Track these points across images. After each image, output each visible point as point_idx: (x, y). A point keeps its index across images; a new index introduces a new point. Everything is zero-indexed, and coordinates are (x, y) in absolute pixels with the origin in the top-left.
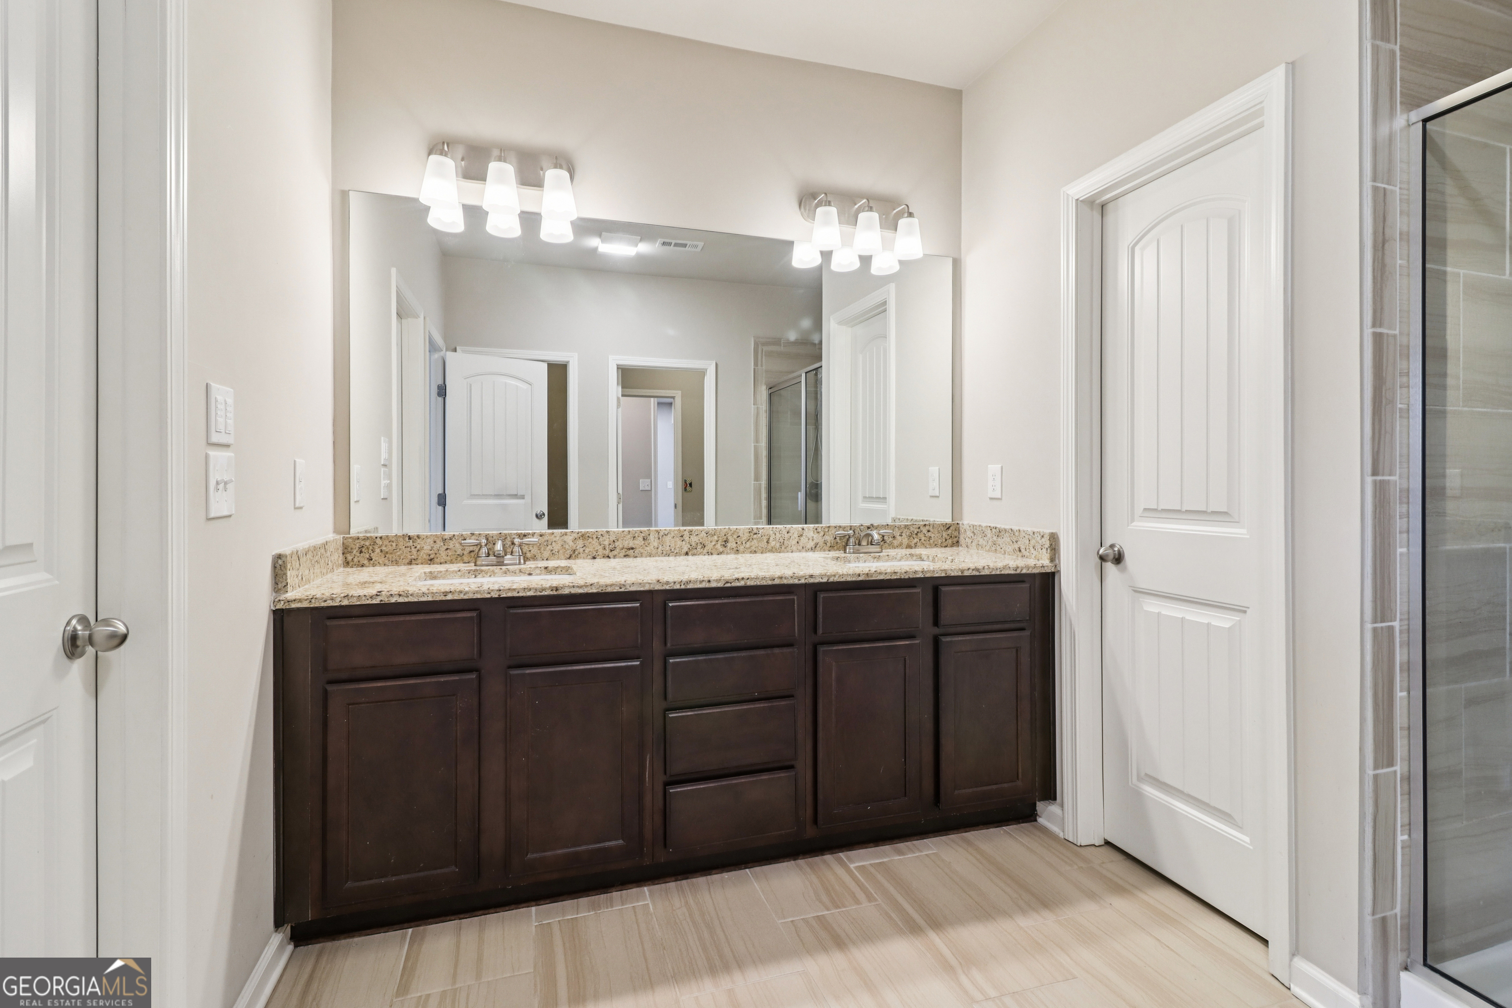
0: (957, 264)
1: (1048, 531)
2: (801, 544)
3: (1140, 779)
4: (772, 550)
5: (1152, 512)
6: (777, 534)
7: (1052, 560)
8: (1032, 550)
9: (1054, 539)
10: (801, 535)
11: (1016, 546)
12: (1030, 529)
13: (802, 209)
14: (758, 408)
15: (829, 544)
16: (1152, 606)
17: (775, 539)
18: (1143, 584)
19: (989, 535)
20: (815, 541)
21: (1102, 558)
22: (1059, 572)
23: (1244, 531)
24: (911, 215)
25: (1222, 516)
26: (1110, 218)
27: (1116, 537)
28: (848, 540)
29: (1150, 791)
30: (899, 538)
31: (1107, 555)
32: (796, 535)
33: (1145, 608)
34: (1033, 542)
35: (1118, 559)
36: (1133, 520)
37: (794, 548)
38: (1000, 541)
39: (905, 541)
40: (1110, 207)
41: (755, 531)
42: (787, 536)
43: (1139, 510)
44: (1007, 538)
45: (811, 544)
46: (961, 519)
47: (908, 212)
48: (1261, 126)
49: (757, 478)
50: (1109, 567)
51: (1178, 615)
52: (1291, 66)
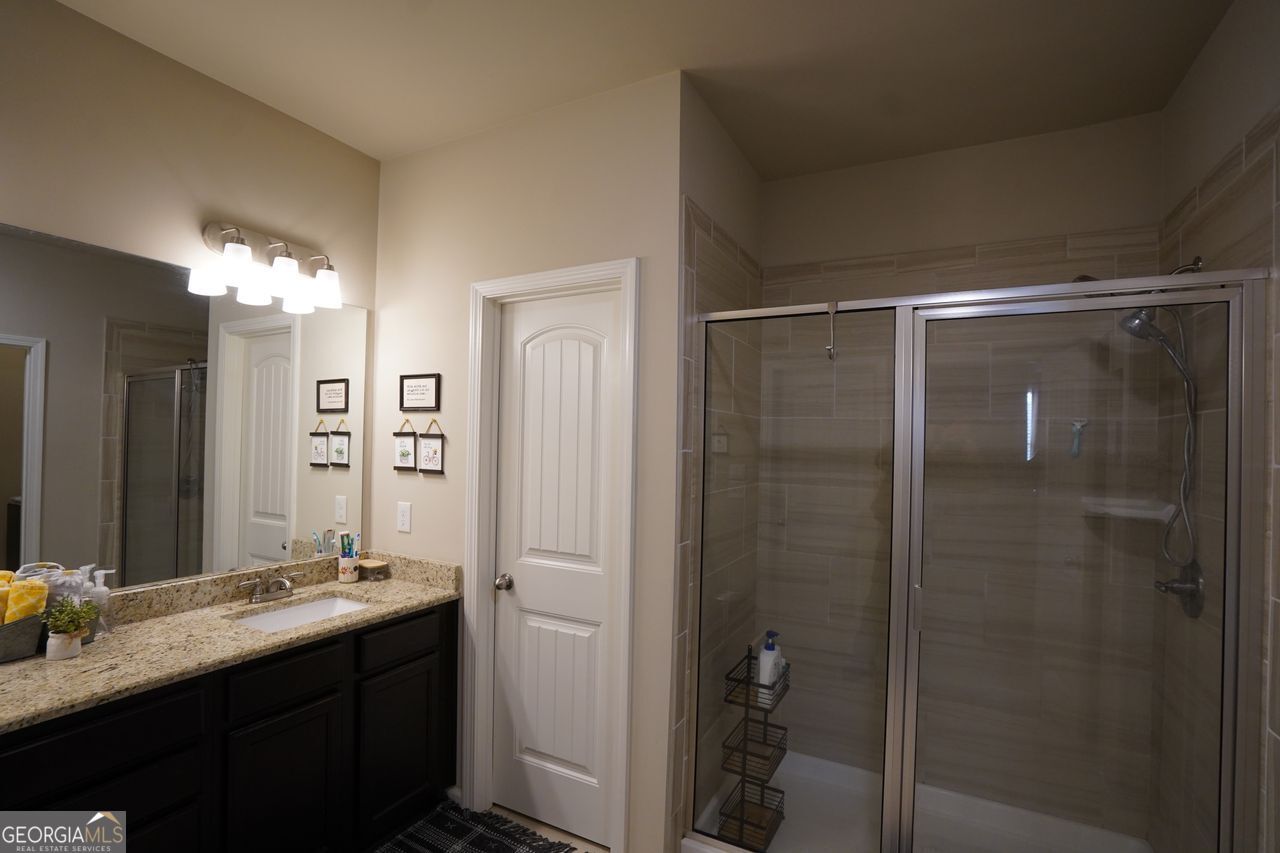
0: (371, 316)
1: (455, 564)
2: (195, 600)
3: (522, 751)
4: (155, 616)
5: (535, 551)
6: (163, 595)
7: (457, 589)
8: (440, 581)
9: (459, 572)
10: (196, 591)
11: (424, 576)
12: (437, 562)
13: (206, 237)
14: (110, 398)
15: (230, 596)
16: (534, 622)
17: (159, 602)
18: (527, 606)
19: (398, 565)
20: (213, 595)
21: (498, 587)
22: (463, 598)
23: (600, 569)
24: (330, 268)
25: (586, 558)
26: (507, 317)
27: (507, 570)
28: (254, 589)
29: (529, 760)
30: (309, 575)
31: (501, 584)
32: (188, 593)
33: (529, 624)
34: (440, 574)
35: (509, 586)
36: (520, 556)
37: (186, 607)
38: (409, 570)
39: (315, 577)
40: (508, 308)
41: (131, 597)
42: (175, 595)
43: (525, 550)
44: (416, 569)
45: (209, 598)
46: (369, 548)
47: (328, 264)
48: (619, 289)
49: (107, 475)
50: (503, 593)
51: (553, 628)
52: (639, 261)
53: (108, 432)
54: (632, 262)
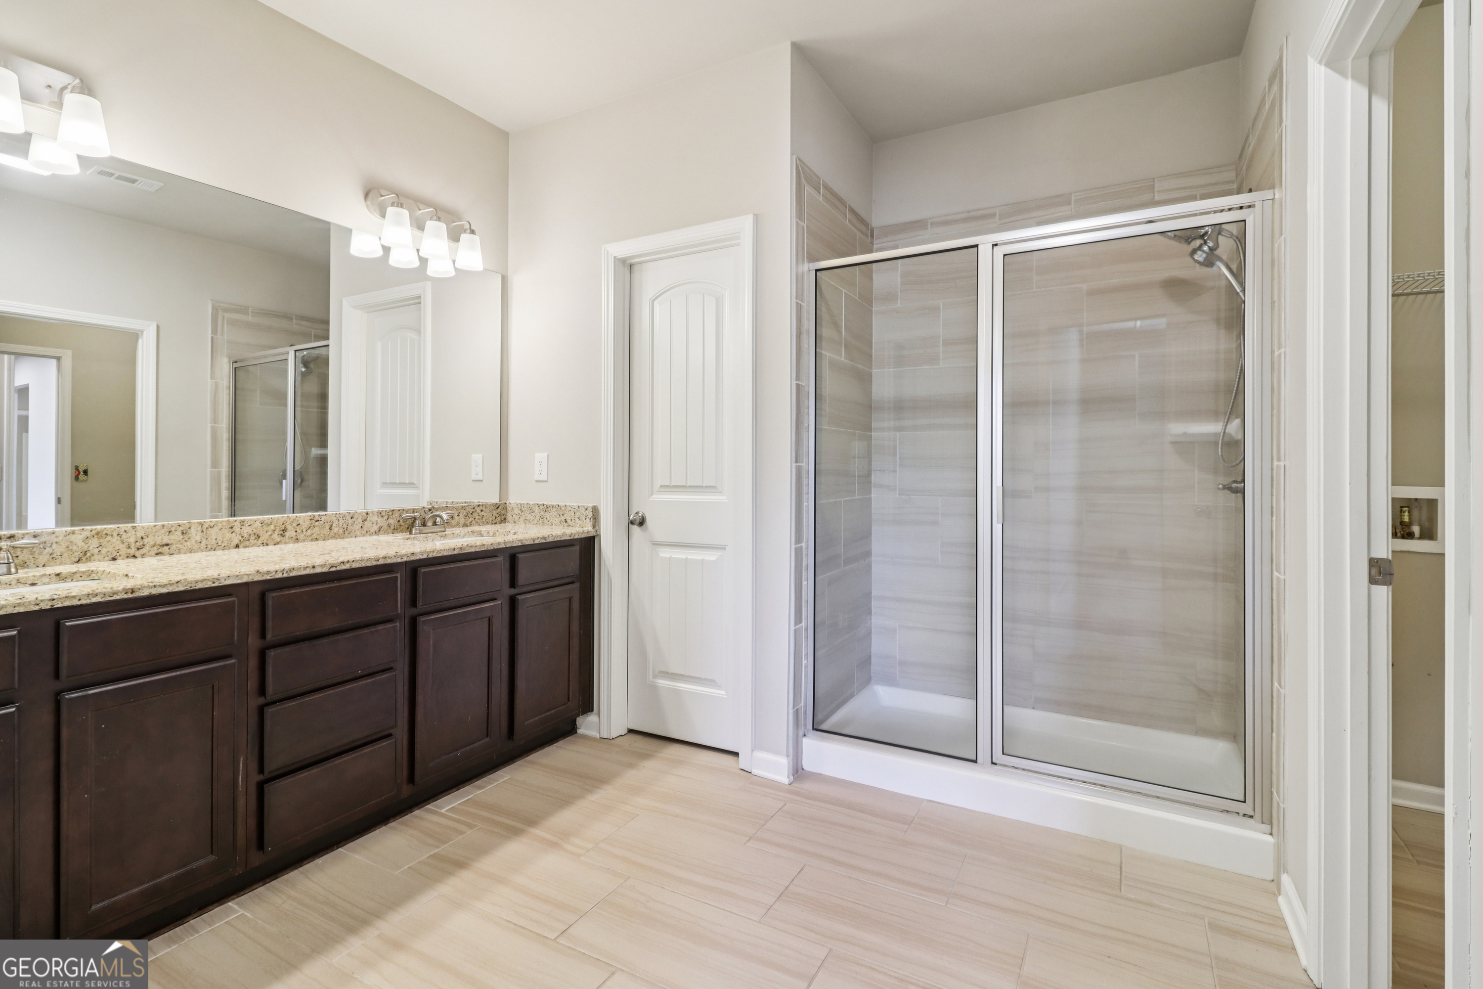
0: (504, 280)
1: (591, 505)
2: (365, 528)
3: (655, 676)
4: (334, 537)
5: (665, 488)
6: (341, 520)
7: (594, 527)
8: (577, 520)
9: (595, 511)
10: (365, 520)
11: (563, 518)
12: (575, 505)
13: (369, 202)
14: (217, 384)
15: (392, 527)
16: (665, 553)
17: (338, 526)
18: (659, 538)
19: (537, 511)
20: (379, 525)
21: (632, 523)
22: (599, 535)
23: (725, 498)
24: (473, 232)
25: (711, 489)
26: (636, 276)
27: (639, 507)
28: (414, 521)
29: (662, 682)
30: (456, 518)
31: (635, 520)
32: (360, 520)
33: (661, 556)
34: (578, 514)
35: (642, 523)
36: (652, 494)
37: (358, 533)
38: (547, 515)
39: (462, 521)
40: (636, 268)
41: (317, 518)
42: (350, 521)
43: (656, 487)
44: (554, 512)
45: (376, 528)
46: (507, 499)
47: (470, 228)
48: (739, 244)
50: (635, 529)
51: (684, 557)
52: (756, 217)
53: (215, 420)
54: (749, 219)
